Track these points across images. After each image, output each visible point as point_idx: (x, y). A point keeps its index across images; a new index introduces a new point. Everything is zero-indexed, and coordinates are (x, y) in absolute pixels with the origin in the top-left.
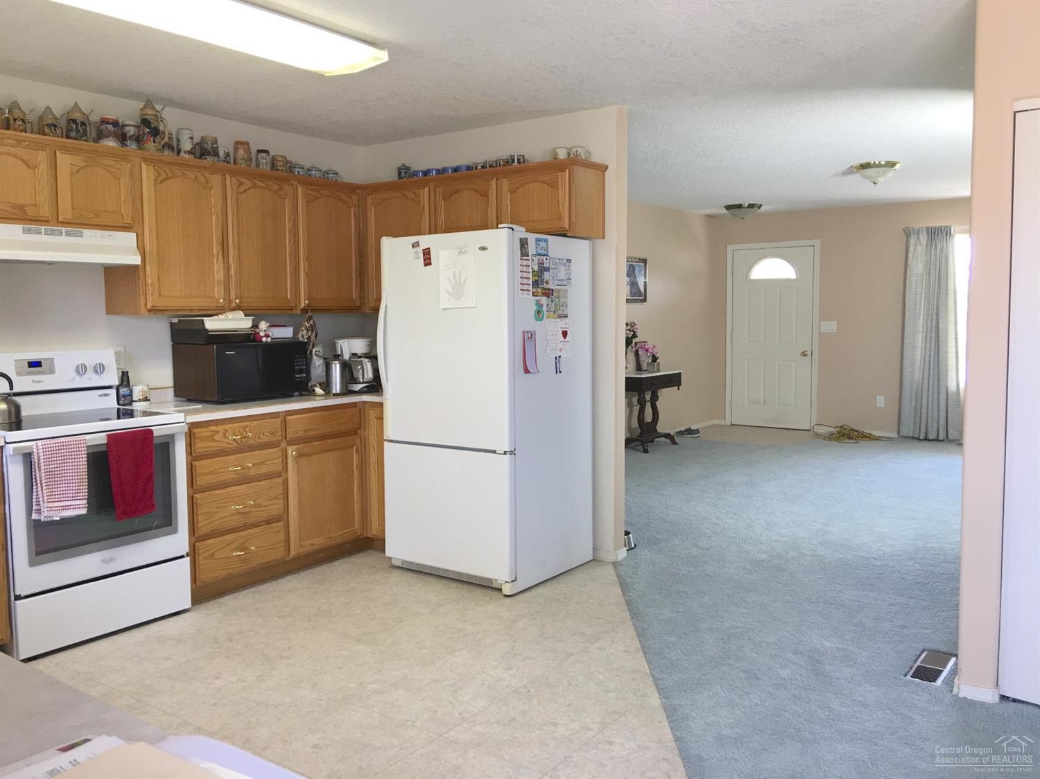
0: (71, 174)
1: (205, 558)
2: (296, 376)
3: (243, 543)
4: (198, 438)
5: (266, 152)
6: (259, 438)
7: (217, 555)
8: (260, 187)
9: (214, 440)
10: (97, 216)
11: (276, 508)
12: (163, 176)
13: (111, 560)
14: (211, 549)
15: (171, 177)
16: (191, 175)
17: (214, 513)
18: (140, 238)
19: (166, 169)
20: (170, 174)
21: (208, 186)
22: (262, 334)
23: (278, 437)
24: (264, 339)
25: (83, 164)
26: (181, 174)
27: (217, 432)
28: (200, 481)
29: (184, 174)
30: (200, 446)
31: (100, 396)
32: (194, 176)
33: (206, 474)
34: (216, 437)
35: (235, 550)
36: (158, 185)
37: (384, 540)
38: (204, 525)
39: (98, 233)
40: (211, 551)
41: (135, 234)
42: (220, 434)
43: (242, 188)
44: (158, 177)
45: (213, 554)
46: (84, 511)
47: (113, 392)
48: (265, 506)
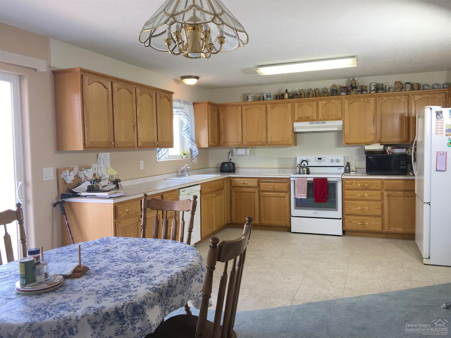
0: (322, 106)
1: (348, 222)
2: (401, 167)
3: (363, 221)
4: (346, 183)
5: (409, 83)
6: (371, 186)
7: (352, 222)
8: (391, 99)
9: (352, 185)
10: (329, 117)
11: (379, 212)
12: (352, 101)
13: (316, 213)
14: (350, 219)
15: (355, 102)
16: (362, 100)
17: (351, 208)
18: (344, 122)
19: (353, 100)
20: (354, 101)
21: (369, 102)
22: (387, 151)
23: (379, 188)
24: (388, 153)
25: (325, 103)
26: (358, 100)
27: (353, 182)
28: (346, 197)
29: (359, 100)
30: (346, 186)
31: (339, 169)
32: (363, 100)
33: (348, 195)
34: (353, 184)
35: (359, 222)
36: (350, 105)
37: (415, 234)
38: (347, 211)
39: (330, 122)
40: (350, 220)
41: (342, 121)
42: (355, 183)
43: (383, 101)
44: (350, 102)
45: (351, 221)
46: (306, 198)
47: (343, 168)
48: (373, 211)
